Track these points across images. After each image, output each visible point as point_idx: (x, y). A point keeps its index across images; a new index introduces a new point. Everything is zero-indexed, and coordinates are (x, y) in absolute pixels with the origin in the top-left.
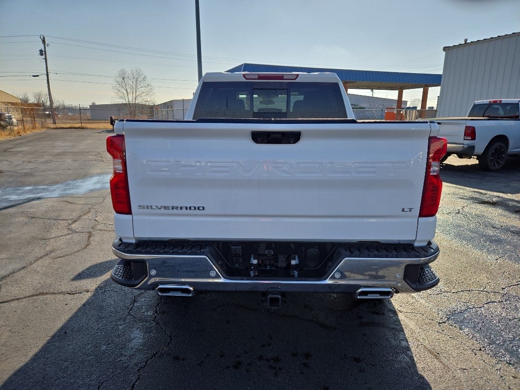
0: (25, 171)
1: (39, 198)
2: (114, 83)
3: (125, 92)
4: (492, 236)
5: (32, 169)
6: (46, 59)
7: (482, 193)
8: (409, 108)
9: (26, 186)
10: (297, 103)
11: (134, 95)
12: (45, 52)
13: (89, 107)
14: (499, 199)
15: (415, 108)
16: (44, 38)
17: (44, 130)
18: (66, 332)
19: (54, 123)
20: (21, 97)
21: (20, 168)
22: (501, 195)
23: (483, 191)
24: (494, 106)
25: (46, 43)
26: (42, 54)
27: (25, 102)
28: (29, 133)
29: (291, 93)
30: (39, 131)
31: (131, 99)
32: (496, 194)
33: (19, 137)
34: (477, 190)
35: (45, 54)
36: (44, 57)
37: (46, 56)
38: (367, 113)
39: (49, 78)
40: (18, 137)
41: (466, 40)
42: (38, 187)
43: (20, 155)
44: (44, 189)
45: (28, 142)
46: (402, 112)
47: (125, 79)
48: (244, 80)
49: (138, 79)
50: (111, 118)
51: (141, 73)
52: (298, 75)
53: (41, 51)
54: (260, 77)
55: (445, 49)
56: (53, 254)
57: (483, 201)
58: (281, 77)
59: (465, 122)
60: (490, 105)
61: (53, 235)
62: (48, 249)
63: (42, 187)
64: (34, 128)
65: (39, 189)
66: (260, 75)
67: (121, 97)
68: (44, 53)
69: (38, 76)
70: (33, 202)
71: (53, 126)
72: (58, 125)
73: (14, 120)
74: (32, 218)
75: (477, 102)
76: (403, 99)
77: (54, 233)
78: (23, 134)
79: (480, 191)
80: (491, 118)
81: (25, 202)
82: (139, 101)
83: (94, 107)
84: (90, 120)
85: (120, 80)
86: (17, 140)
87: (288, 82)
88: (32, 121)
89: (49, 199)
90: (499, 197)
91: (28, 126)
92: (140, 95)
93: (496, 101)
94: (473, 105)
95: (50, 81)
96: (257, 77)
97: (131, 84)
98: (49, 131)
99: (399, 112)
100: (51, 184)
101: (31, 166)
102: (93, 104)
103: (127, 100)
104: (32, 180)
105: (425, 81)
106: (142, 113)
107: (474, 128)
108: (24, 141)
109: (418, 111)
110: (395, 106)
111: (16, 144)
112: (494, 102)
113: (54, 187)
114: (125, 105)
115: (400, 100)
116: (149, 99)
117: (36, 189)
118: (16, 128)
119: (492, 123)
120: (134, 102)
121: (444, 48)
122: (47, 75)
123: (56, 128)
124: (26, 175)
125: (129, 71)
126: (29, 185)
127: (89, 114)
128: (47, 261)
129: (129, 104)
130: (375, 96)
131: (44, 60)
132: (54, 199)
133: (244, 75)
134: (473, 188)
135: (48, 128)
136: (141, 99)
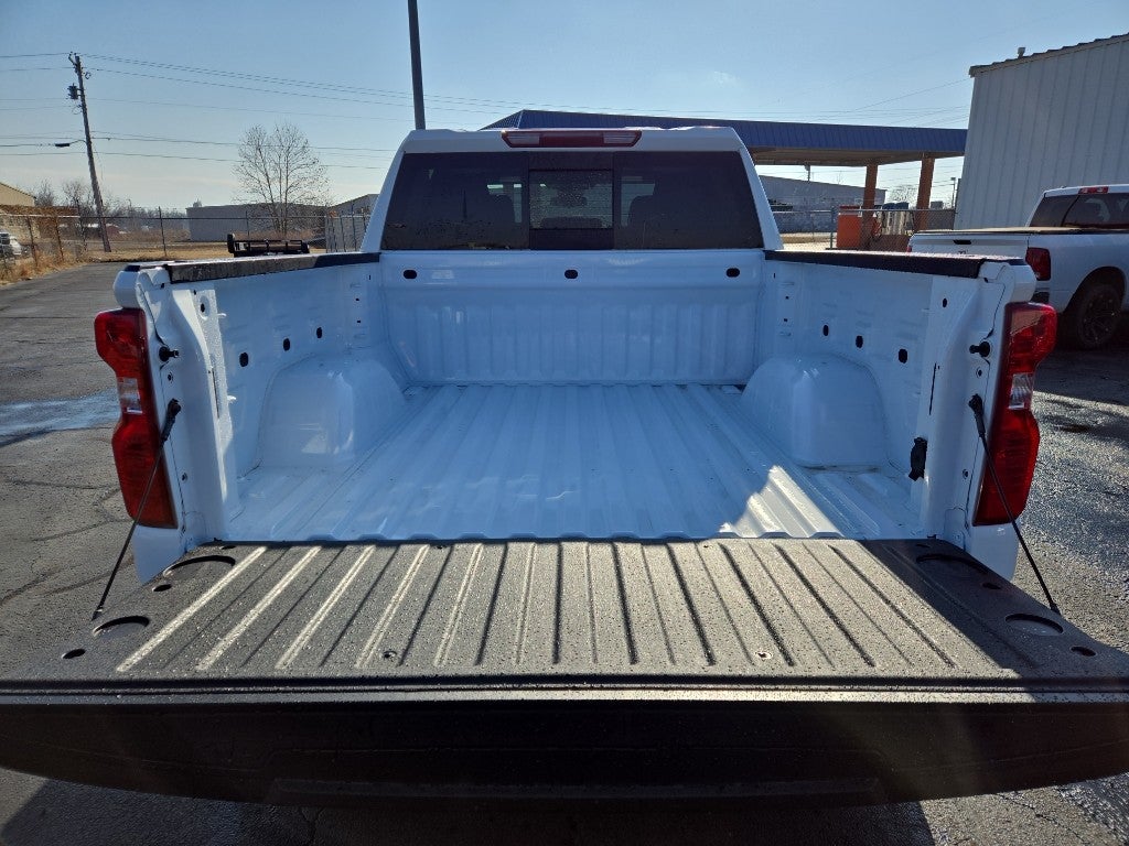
0: (22, 365)
1: (42, 433)
2: (239, 159)
3: (263, 179)
4: (1108, 517)
5: (39, 358)
6: (84, 106)
7: (1070, 406)
8: (890, 206)
9: (18, 402)
10: (637, 201)
11: (284, 182)
12: (82, 90)
13: (185, 212)
14: (1112, 419)
15: (904, 205)
16: (78, 58)
17: (80, 266)
18: (44, 813)
19: (107, 249)
20: (36, 193)
21: (12, 356)
22: (1115, 408)
23: (1071, 400)
24: (1091, 201)
25: (84, 71)
26: (74, 96)
27: (45, 204)
28: (47, 272)
29: (624, 179)
30: (71, 268)
31: (276, 195)
32: (1102, 406)
33: (25, 282)
34: (1057, 397)
35: (83, 96)
36: (79, 102)
37: (83, 100)
38: (797, 219)
39: (93, 150)
40: (21, 282)
41: (1022, 51)
42: (45, 404)
43: (18, 325)
44: (57, 408)
45: (42, 293)
46: (875, 216)
47: (263, 150)
48: (505, 148)
49: (291, 148)
50: (230, 237)
51: (298, 135)
52: (639, 134)
53: (73, 89)
54: (546, 141)
55: (974, 71)
56: (49, 582)
57: (1075, 426)
58: (597, 140)
59: (1025, 238)
60: (1080, 197)
61: (59, 530)
62: (40, 565)
63: (54, 403)
64: (59, 261)
65: (46, 408)
66: (545, 135)
67: (254, 191)
68: (79, 92)
69: (68, 145)
70: (28, 442)
71: (101, 256)
72: (114, 255)
73: (15, 245)
74: (18, 482)
75: (1051, 192)
76: (879, 186)
77: (60, 524)
78: (32, 275)
79: (1065, 399)
80: (1085, 229)
81: (9, 443)
82: (295, 197)
83: (197, 213)
84: (188, 241)
85: (250, 151)
86: (17, 289)
87: (614, 153)
88: (54, 246)
89: (64, 434)
90: (1109, 414)
91: (44, 257)
92: (296, 186)
93: (1096, 190)
94: (1041, 197)
95: (94, 155)
96: (536, 139)
97: (277, 160)
98: (93, 268)
99: (868, 216)
100: (75, 397)
101: (38, 351)
102: (196, 204)
103: (267, 195)
104: (33, 385)
105: (925, 145)
106: (302, 224)
107: (1047, 251)
108: (33, 292)
109: (911, 212)
110: (859, 201)
111: (14, 301)
112: (1090, 190)
113: (82, 403)
114: (264, 206)
115: (871, 189)
116: (316, 193)
117: (40, 409)
118: (18, 262)
119: (1088, 239)
120: (284, 201)
121: (973, 68)
122: (89, 143)
123: (110, 261)
124: (24, 374)
125: (270, 132)
126: (23, 400)
127: (186, 229)
128: (33, 598)
129: (273, 204)
130: (814, 179)
131: (80, 109)
132: (74, 434)
133: (505, 136)
134: (1048, 392)
135: (91, 260)
136: (300, 193)
